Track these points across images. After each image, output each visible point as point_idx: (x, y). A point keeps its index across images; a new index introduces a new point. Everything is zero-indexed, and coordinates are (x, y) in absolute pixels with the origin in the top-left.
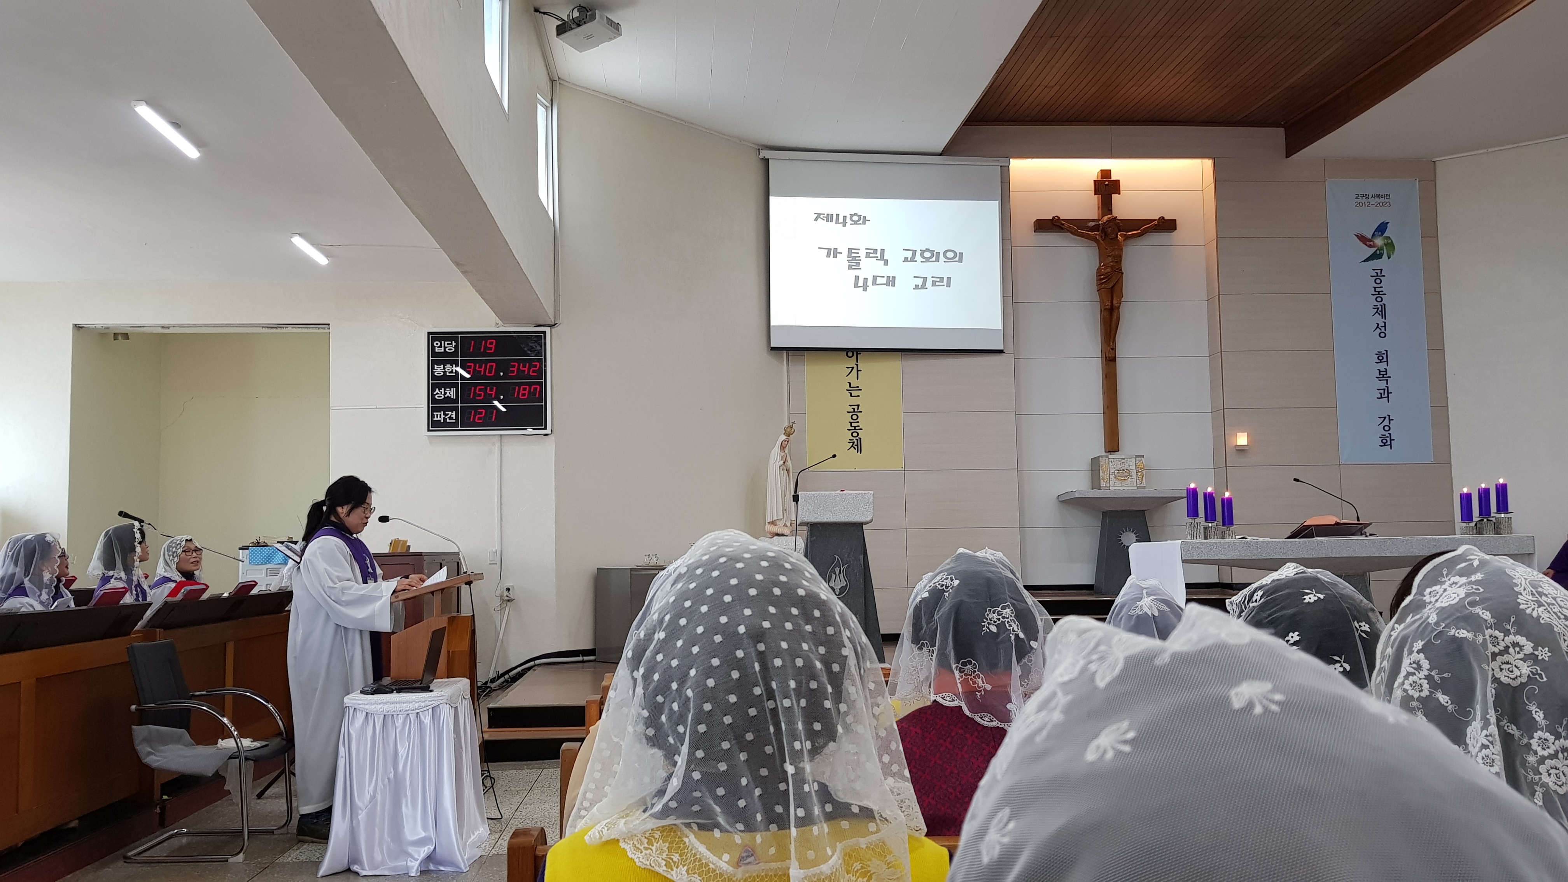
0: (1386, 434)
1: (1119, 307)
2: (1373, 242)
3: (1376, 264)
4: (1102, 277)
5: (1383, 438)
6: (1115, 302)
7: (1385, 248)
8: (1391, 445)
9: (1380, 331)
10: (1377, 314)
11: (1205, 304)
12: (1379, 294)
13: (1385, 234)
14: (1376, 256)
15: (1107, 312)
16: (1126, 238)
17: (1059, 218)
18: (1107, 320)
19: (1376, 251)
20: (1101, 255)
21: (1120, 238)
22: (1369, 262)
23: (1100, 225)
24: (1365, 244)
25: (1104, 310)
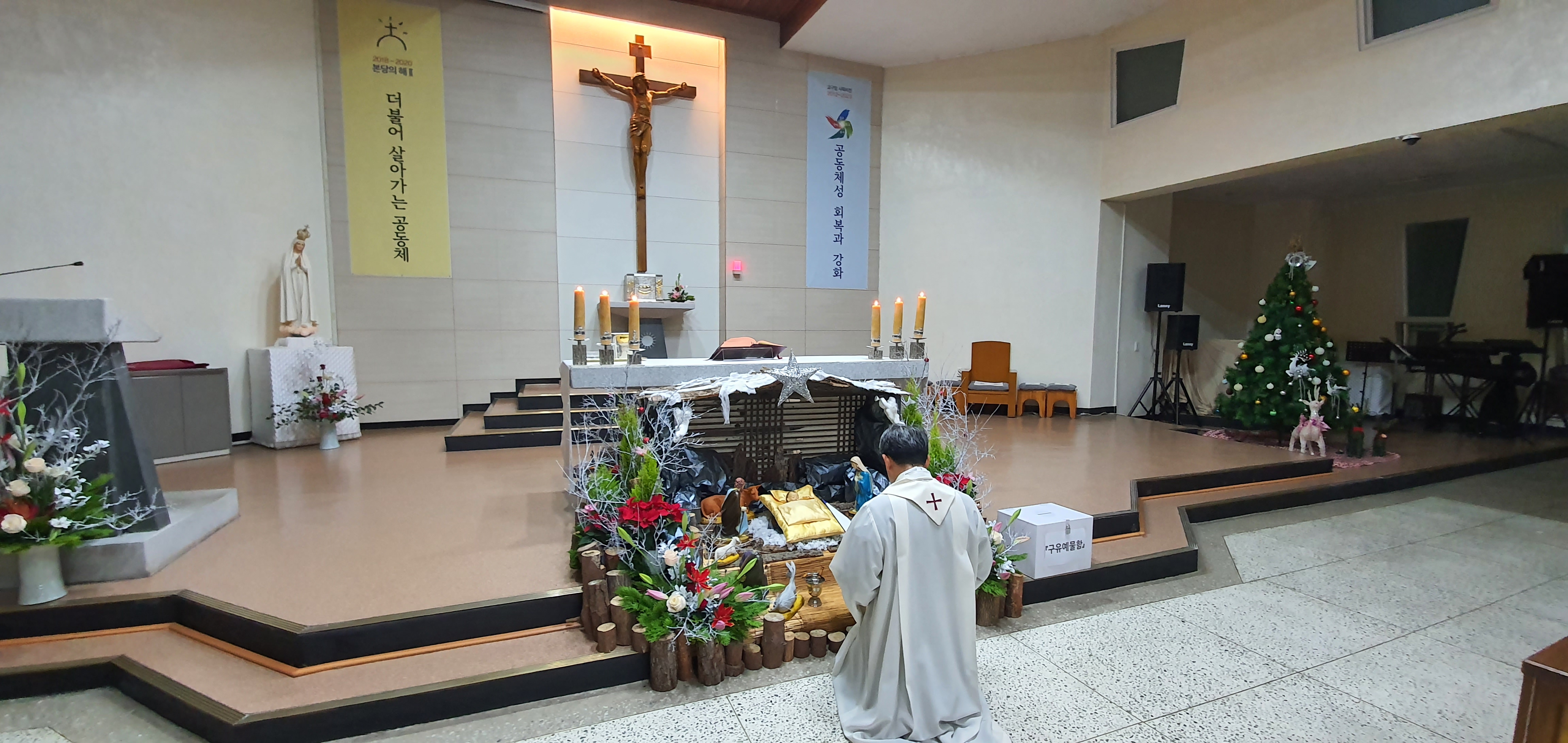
0: (838, 267)
1: (647, 153)
2: (839, 124)
3: (838, 141)
5: (836, 270)
6: (644, 147)
7: (846, 129)
8: (840, 276)
9: (838, 192)
10: (837, 179)
11: (717, 160)
12: (839, 164)
13: (847, 120)
14: (839, 135)
15: (638, 157)
16: (654, 97)
17: (598, 71)
18: (638, 163)
19: (839, 131)
20: (634, 107)
21: (649, 96)
22: (834, 139)
23: (634, 80)
24: (833, 125)
25: (635, 154)
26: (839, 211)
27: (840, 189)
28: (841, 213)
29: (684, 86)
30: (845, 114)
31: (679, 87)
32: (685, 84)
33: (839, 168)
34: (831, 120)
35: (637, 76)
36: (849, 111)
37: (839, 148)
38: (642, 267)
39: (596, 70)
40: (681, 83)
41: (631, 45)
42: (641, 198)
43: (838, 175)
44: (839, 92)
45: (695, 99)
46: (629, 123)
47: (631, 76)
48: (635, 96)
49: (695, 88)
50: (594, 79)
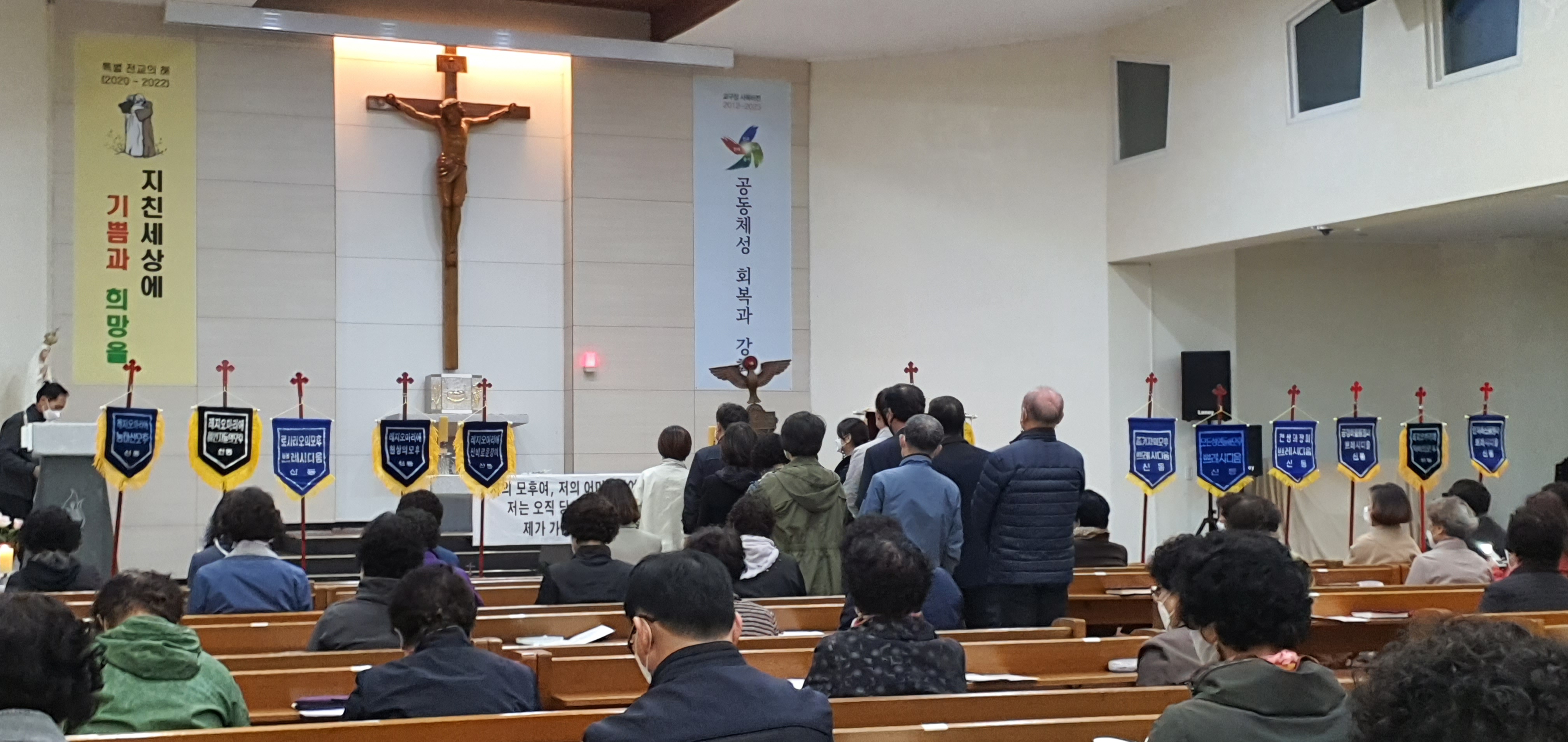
1: (461, 204)
2: (741, 149)
3: (742, 172)
4: (442, 169)
6: (457, 198)
7: (752, 155)
9: (743, 246)
10: (741, 228)
11: (560, 205)
12: (744, 206)
13: (754, 140)
14: (743, 164)
15: (447, 212)
16: (471, 125)
17: (394, 97)
18: (448, 219)
19: (742, 160)
20: (442, 143)
21: (464, 125)
22: (735, 171)
23: (444, 108)
24: (732, 149)
25: (444, 207)
26: (744, 275)
27: (745, 242)
28: (747, 278)
29: (513, 107)
30: (750, 133)
31: (506, 109)
32: (515, 105)
33: (744, 212)
34: (729, 144)
35: (449, 106)
36: (756, 128)
37: (743, 183)
38: (451, 363)
39: (391, 96)
40: (508, 103)
41: (439, 57)
42: (450, 265)
43: (742, 222)
44: (743, 102)
45: (529, 121)
46: (435, 161)
47: (441, 102)
48: (445, 126)
49: (527, 109)
50: (387, 106)
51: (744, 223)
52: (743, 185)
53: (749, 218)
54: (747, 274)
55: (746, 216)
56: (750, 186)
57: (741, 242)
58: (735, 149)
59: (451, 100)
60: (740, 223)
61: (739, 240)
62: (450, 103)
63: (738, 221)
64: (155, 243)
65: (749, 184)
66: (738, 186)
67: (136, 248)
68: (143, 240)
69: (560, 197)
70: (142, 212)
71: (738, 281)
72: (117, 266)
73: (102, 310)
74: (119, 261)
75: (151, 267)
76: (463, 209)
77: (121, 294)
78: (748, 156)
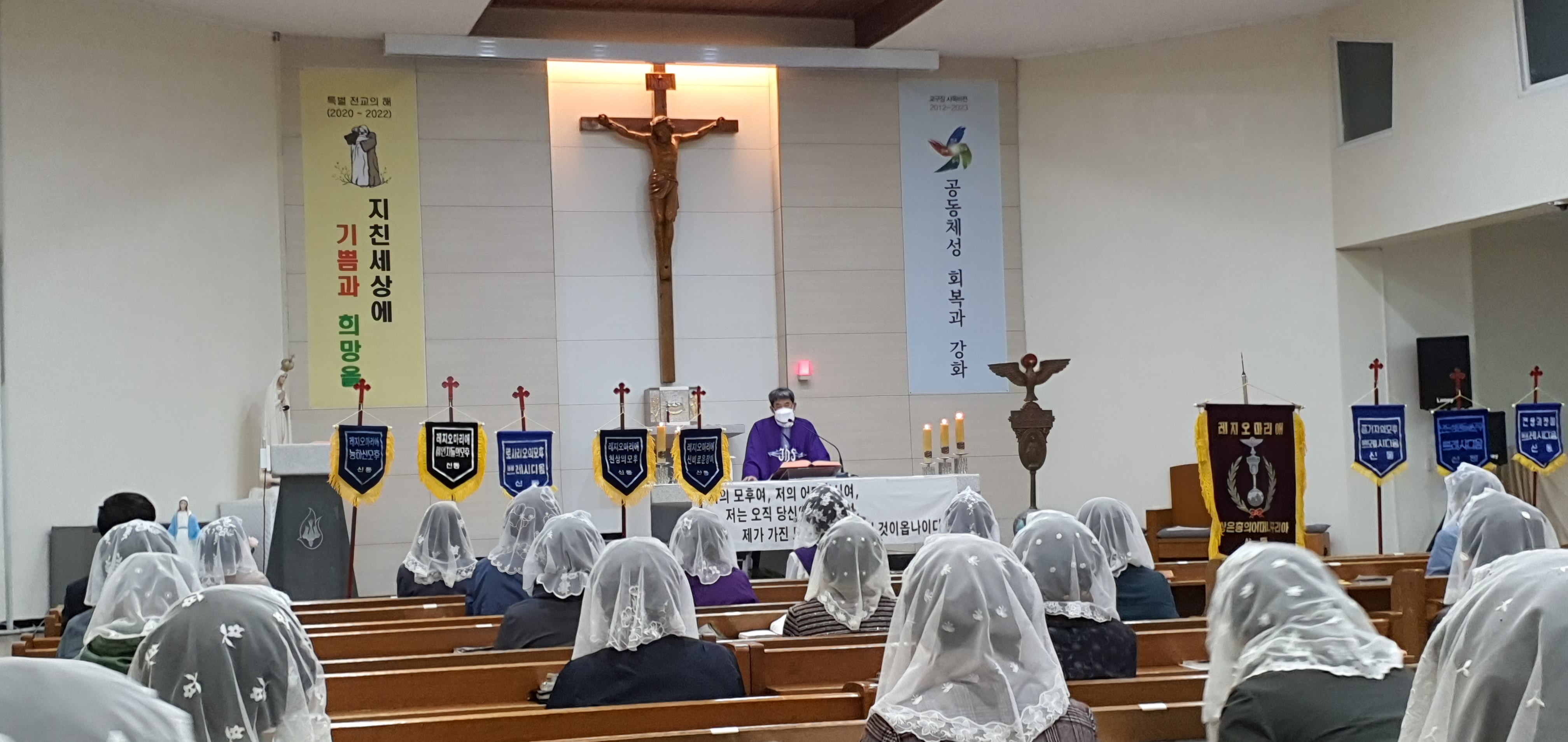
0: (959, 361)
1: (673, 220)
2: (949, 150)
4: (654, 185)
5: (955, 366)
6: (669, 214)
7: (961, 157)
8: (963, 373)
9: (954, 249)
10: (951, 230)
11: (771, 215)
12: (953, 207)
13: (963, 141)
14: (951, 165)
15: (660, 228)
16: (681, 140)
17: (605, 116)
18: (660, 234)
19: (951, 160)
20: (654, 159)
21: (674, 141)
22: (944, 173)
23: (654, 126)
24: (940, 152)
25: (657, 223)
26: (956, 277)
27: (956, 244)
28: (959, 280)
29: (721, 121)
30: (958, 134)
31: (715, 124)
32: (723, 119)
33: (954, 213)
34: (937, 146)
35: (659, 123)
36: (964, 129)
37: (952, 185)
38: (668, 376)
39: (603, 116)
40: (717, 118)
41: (647, 75)
42: (665, 279)
43: (952, 224)
44: (948, 103)
45: (737, 135)
46: (648, 179)
47: (651, 119)
48: (656, 144)
49: (736, 122)
50: (599, 126)
51: (954, 224)
52: (952, 187)
53: (959, 220)
54: (958, 276)
55: (956, 218)
56: (959, 188)
57: (951, 244)
58: (943, 151)
59: (661, 117)
60: (949, 226)
61: (950, 242)
62: (659, 120)
63: (948, 223)
64: (383, 269)
65: (957, 186)
66: (947, 188)
67: (366, 274)
68: (372, 267)
69: (770, 208)
70: (370, 239)
71: (950, 283)
72: (349, 293)
73: (335, 336)
74: (349, 288)
75: (379, 292)
76: (675, 224)
77: (353, 320)
78: (957, 157)
